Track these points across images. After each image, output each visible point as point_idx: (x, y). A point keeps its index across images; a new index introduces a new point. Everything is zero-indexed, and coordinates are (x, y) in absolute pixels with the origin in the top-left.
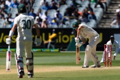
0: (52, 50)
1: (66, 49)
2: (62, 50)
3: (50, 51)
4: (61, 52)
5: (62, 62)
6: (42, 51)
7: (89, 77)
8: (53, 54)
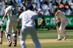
0: (43, 29)
1: (53, 29)
2: (50, 29)
3: (42, 30)
4: (50, 30)
5: (50, 37)
6: (37, 30)
7: (68, 46)
8: (45, 32)
